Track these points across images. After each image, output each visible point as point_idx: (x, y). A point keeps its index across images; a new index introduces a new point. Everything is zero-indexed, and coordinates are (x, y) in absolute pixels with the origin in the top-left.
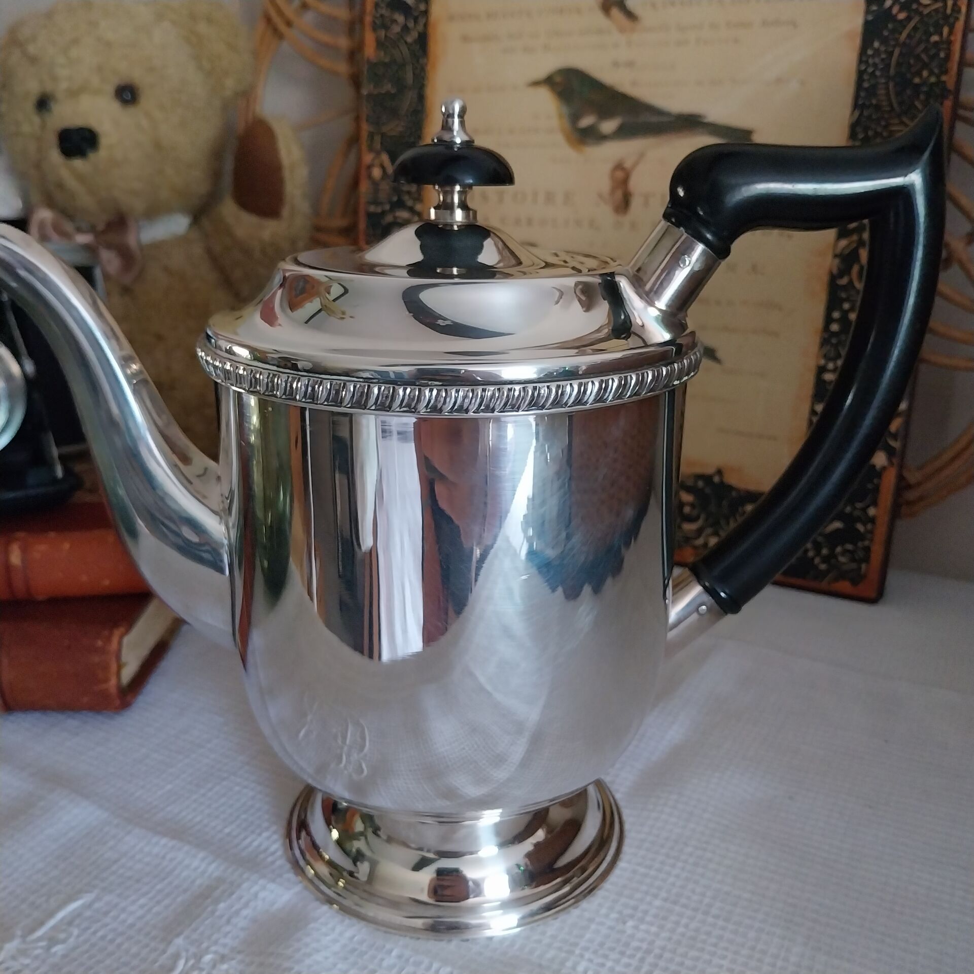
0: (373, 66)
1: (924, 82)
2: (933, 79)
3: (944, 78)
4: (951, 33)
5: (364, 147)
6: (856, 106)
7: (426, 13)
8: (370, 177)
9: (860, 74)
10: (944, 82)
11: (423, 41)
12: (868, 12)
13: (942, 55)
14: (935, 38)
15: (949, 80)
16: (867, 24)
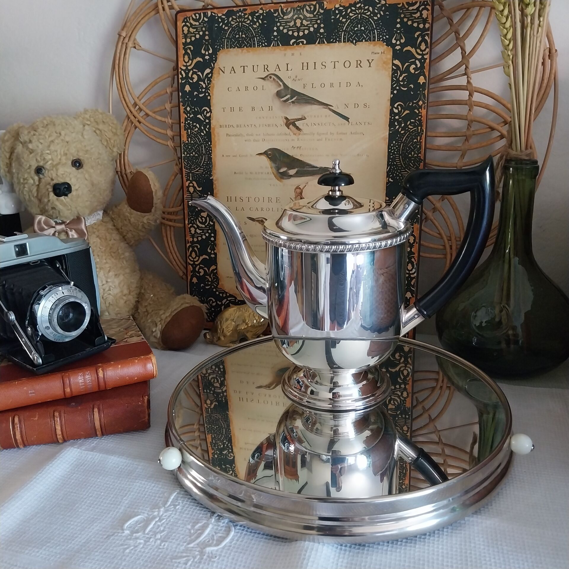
0: (185, 145)
1: (413, 157)
2: (416, 155)
3: (419, 155)
4: (420, 139)
5: (185, 179)
6: (388, 165)
7: (209, 123)
8: (188, 191)
9: (389, 153)
10: (420, 156)
11: (209, 135)
12: (390, 130)
13: (418, 147)
14: (415, 140)
15: (422, 156)
16: (389, 134)
